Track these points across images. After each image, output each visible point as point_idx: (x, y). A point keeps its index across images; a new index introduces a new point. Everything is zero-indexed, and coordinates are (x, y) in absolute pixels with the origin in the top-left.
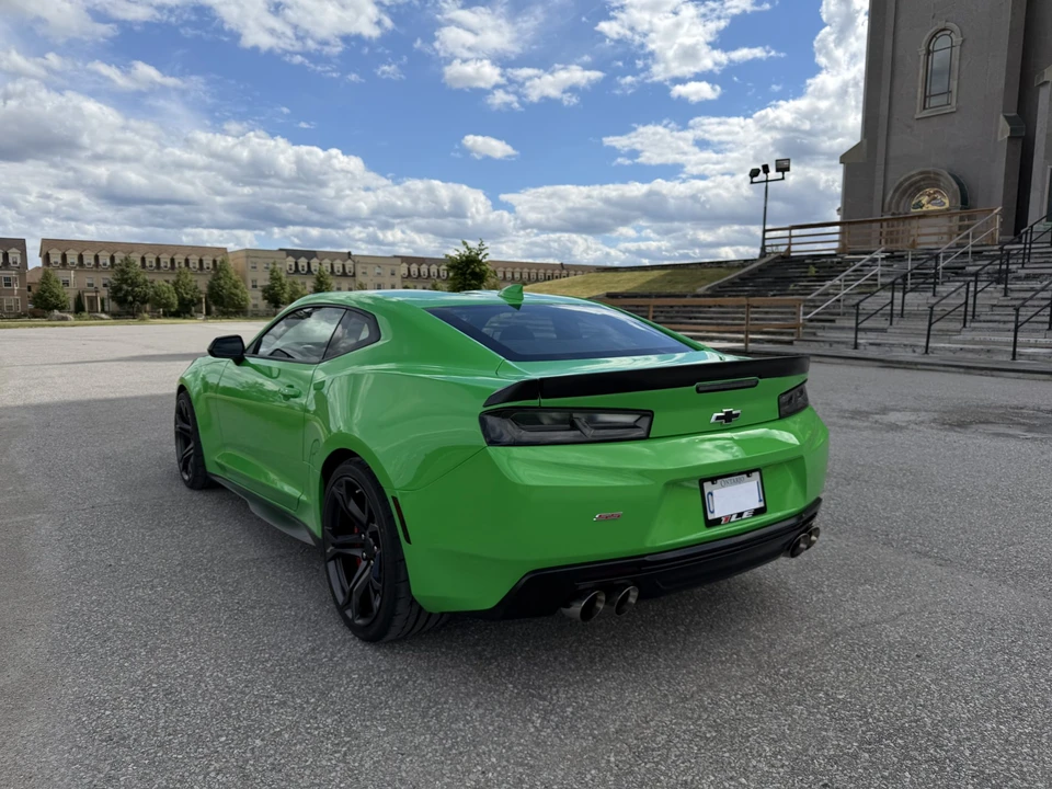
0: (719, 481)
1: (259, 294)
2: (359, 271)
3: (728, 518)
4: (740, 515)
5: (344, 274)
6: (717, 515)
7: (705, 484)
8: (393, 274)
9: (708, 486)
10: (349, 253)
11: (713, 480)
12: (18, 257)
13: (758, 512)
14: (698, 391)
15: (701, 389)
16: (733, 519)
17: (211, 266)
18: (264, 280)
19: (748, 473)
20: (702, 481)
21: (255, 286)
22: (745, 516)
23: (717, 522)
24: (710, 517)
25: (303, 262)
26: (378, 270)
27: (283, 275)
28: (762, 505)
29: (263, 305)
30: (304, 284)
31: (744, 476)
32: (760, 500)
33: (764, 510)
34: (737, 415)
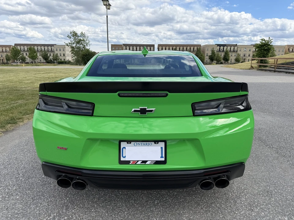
0: (132, 143)
1: (208, 58)
2: (239, 50)
3: (135, 162)
4: (144, 162)
5: (234, 51)
6: (127, 159)
7: (122, 143)
8: (250, 51)
10: (237, 44)
11: (129, 142)
12: (153, 49)
13: (157, 163)
14: (119, 95)
15: (121, 95)
16: (139, 163)
17: (196, 50)
18: (210, 53)
19: (156, 142)
20: (120, 141)
21: (207, 55)
22: (148, 163)
23: (128, 162)
24: (122, 159)
25: (222, 48)
26: (245, 49)
27: (216, 52)
28: (163, 159)
29: (209, 61)
30: (221, 54)
31: (153, 143)
32: (162, 157)
33: (164, 162)
34: (151, 111)
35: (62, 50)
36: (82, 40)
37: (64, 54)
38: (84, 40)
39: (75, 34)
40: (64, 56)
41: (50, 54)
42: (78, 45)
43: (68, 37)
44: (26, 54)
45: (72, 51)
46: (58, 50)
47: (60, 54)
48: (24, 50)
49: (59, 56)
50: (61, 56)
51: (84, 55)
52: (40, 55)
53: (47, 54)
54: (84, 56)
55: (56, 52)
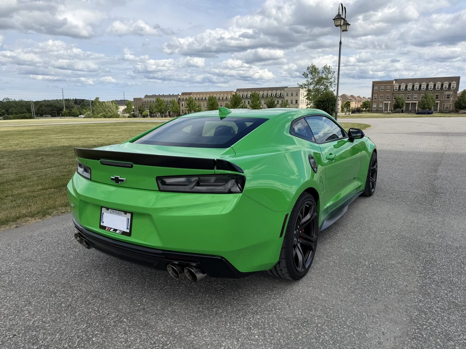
0: (109, 210)
3: (109, 229)
4: (115, 230)
6: (104, 225)
9: (104, 210)
13: (124, 233)
15: (103, 163)
16: (112, 230)
19: (126, 213)
20: (102, 207)
22: (118, 232)
23: (104, 228)
24: (102, 224)
28: (128, 231)
31: (123, 213)
32: (127, 229)
33: (129, 234)
34: (123, 180)
35: (294, 94)
36: (325, 79)
37: (296, 101)
38: (327, 79)
39: (313, 70)
40: (296, 103)
41: (278, 101)
42: (317, 87)
43: (303, 75)
44: (249, 102)
45: (307, 95)
46: (290, 95)
47: (292, 101)
48: (247, 97)
49: (290, 103)
50: (292, 103)
51: (320, 101)
52: (265, 103)
53: (274, 102)
54: (320, 103)
55: (286, 98)
